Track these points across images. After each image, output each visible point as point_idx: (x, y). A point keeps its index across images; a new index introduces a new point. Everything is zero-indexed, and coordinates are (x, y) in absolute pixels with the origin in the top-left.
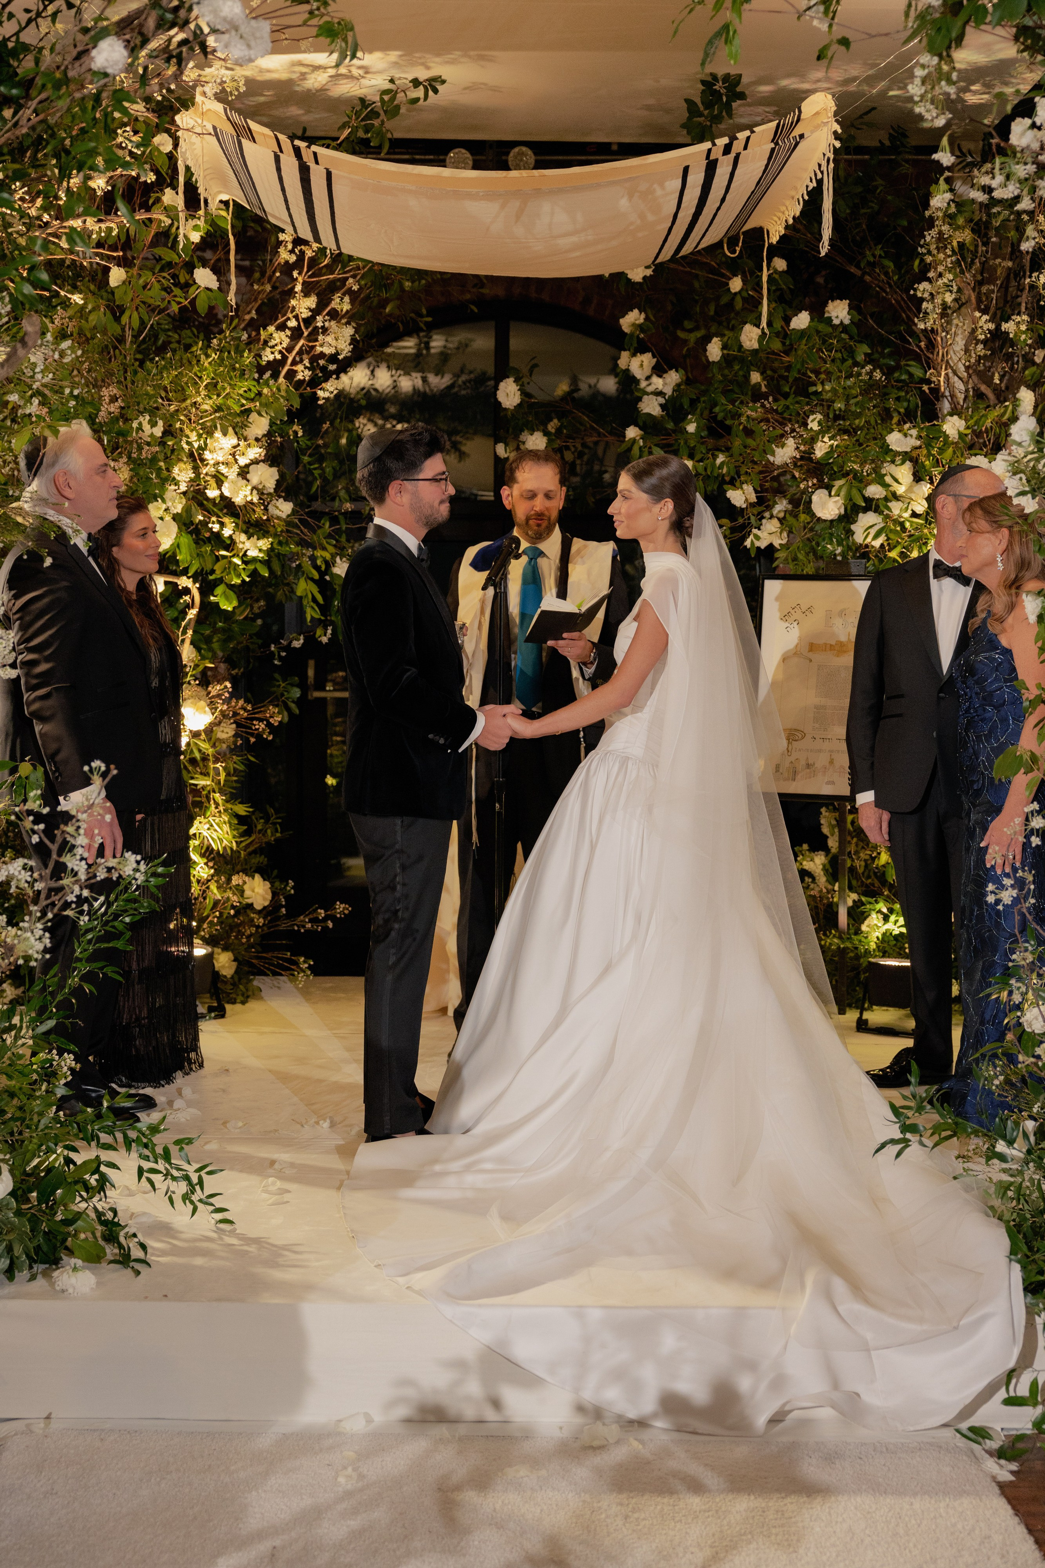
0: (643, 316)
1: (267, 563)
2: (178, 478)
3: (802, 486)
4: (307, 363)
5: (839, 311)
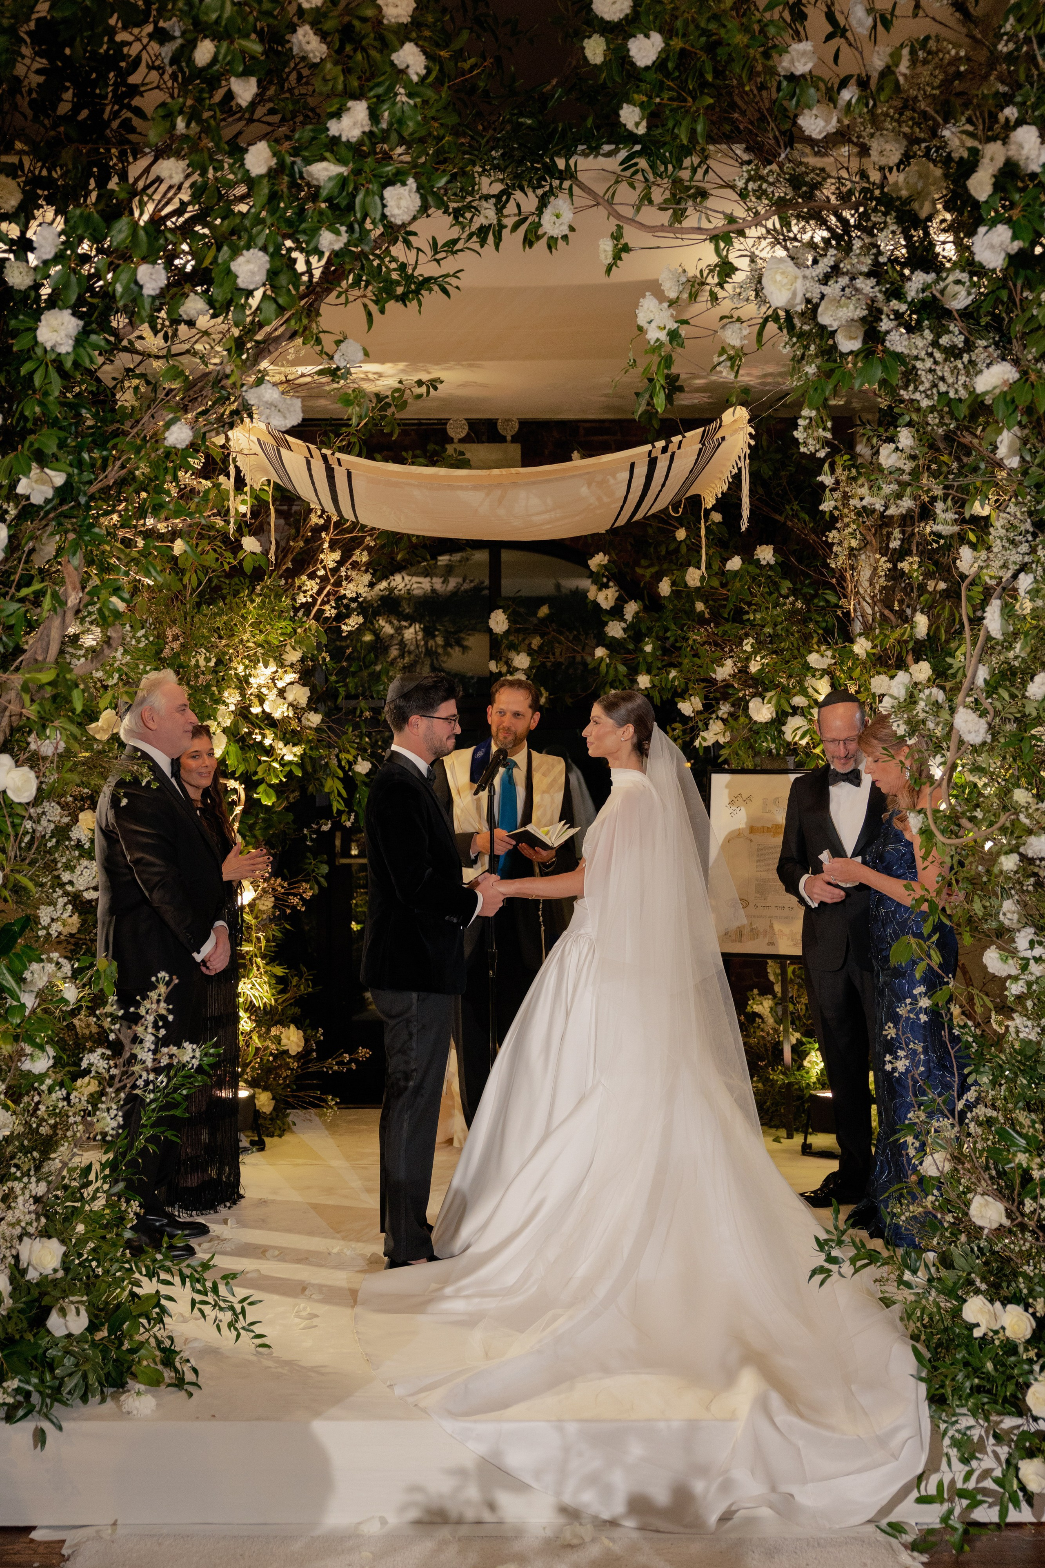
0: (607, 557)
1: (301, 765)
2: (227, 701)
3: (741, 695)
4: (333, 603)
5: (765, 554)
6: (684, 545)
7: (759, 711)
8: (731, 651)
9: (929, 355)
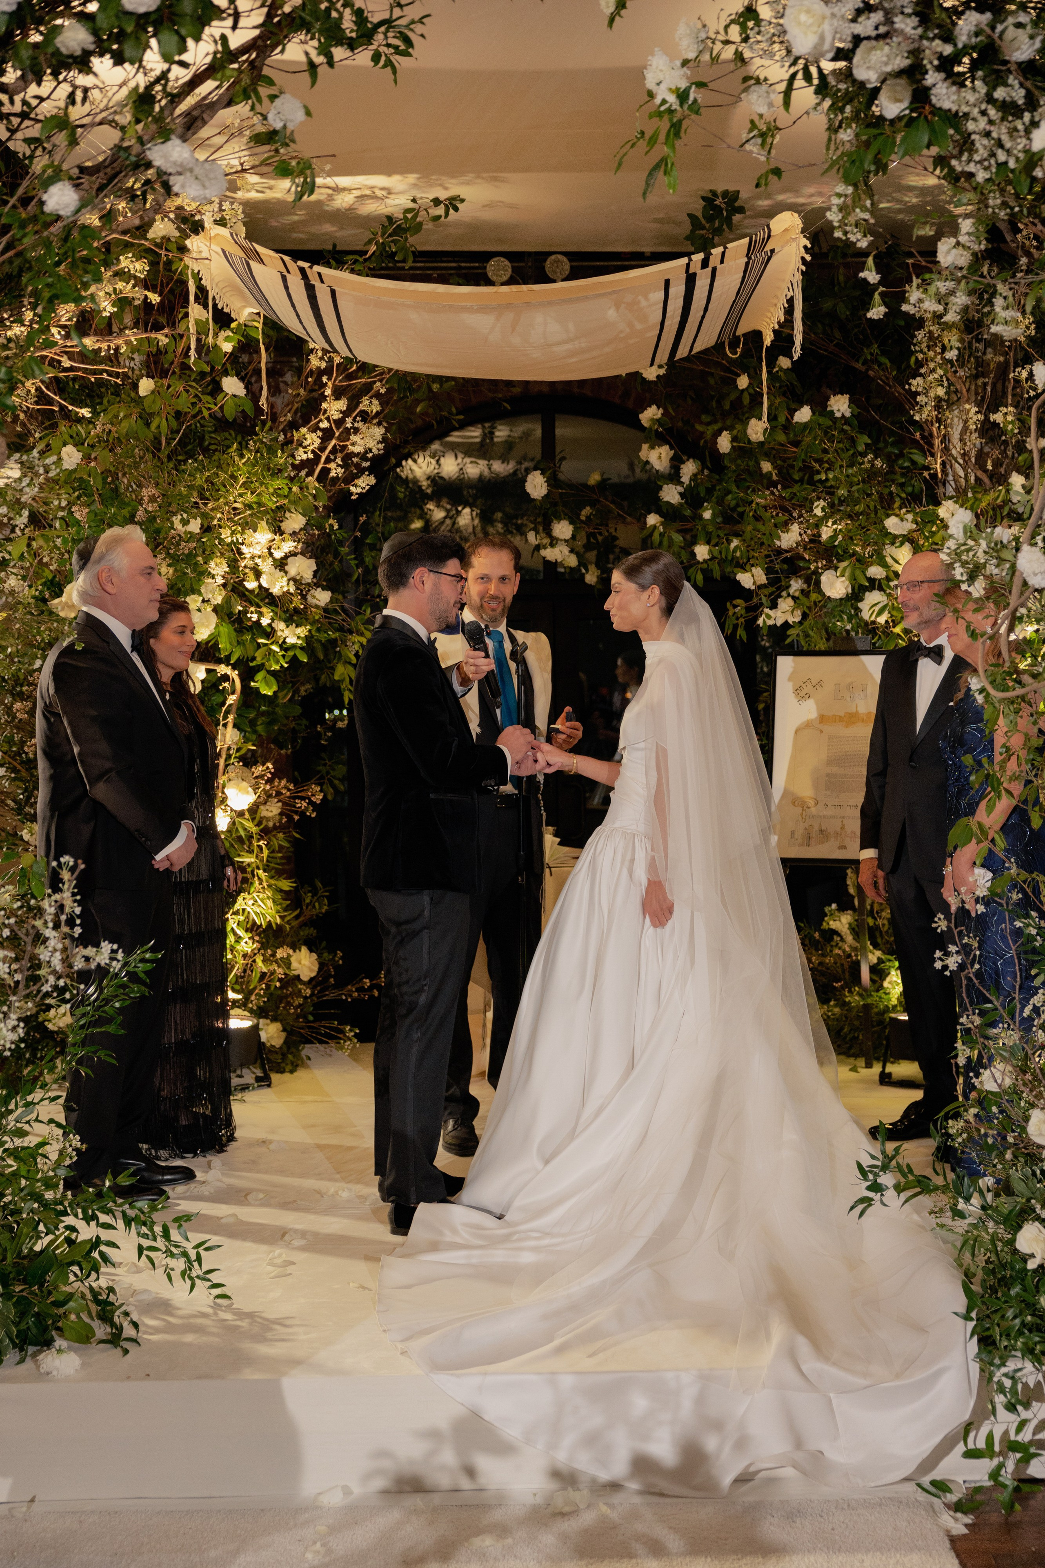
0: (661, 411)
1: (307, 650)
2: (213, 572)
3: (812, 567)
4: (339, 462)
5: (840, 405)
6: (746, 393)
7: (832, 585)
8: (800, 516)
9: (984, 113)
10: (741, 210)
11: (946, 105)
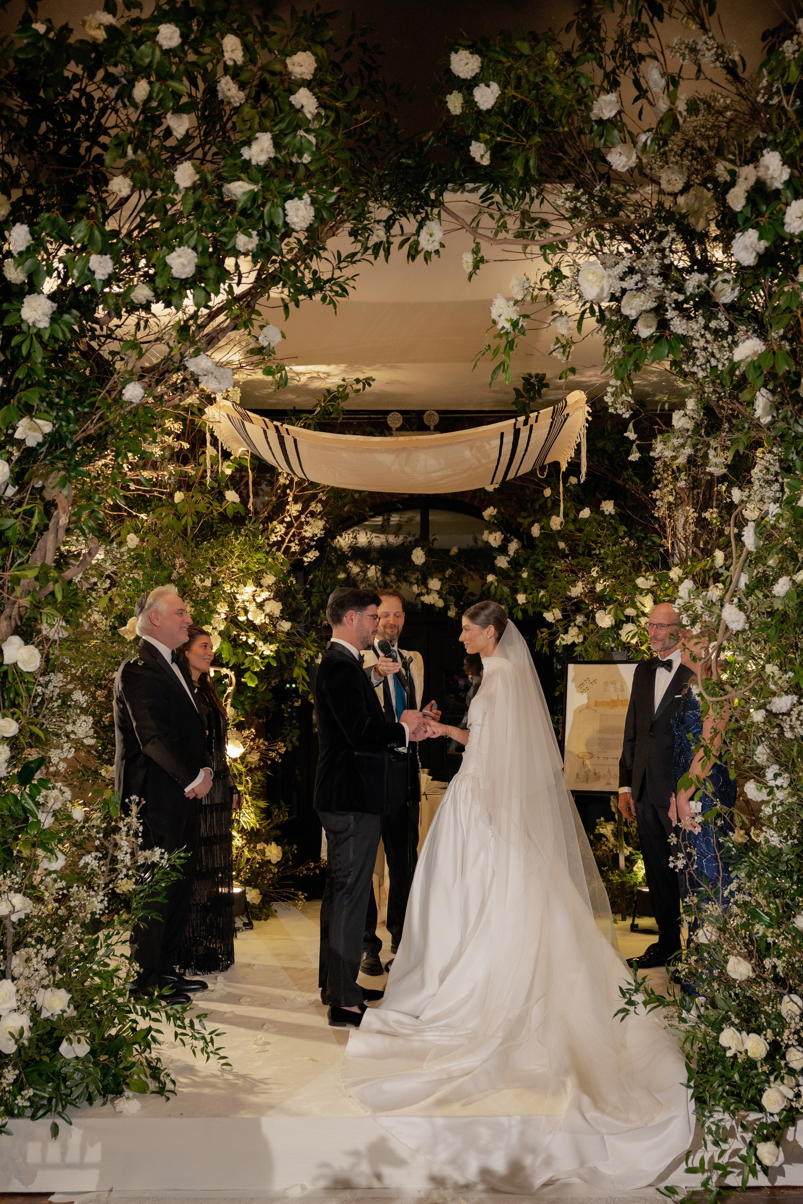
0: (496, 510)
1: (276, 658)
2: (219, 611)
3: (590, 608)
4: (297, 542)
5: (608, 507)
6: (549, 501)
7: (602, 620)
8: (583, 576)
9: (702, 336)
10: (547, 386)
11: (680, 331)
